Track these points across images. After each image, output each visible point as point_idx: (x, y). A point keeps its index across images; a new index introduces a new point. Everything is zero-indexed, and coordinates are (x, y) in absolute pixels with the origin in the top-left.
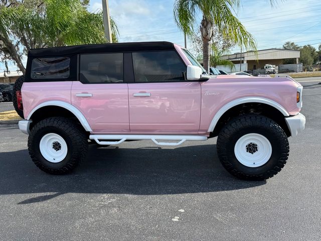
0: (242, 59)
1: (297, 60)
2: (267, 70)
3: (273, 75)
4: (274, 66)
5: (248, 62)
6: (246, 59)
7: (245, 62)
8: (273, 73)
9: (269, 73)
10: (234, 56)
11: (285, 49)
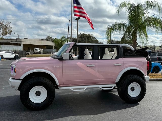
0: (20, 43)
1: (53, 47)
2: (36, 51)
3: (39, 54)
4: (40, 49)
5: (24, 45)
6: (23, 43)
7: (22, 45)
8: (40, 53)
9: (37, 53)
10: (15, 41)
11: (47, 40)
